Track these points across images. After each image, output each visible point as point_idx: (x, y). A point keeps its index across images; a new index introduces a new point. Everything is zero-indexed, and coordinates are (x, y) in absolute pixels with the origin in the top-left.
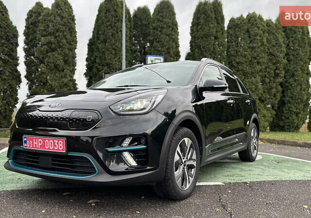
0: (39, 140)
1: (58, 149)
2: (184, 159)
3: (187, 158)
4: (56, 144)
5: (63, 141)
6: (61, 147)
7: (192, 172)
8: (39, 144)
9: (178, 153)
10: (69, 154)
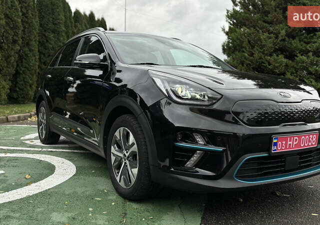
1: (312, 145)
4: (311, 140)
6: (314, 141)
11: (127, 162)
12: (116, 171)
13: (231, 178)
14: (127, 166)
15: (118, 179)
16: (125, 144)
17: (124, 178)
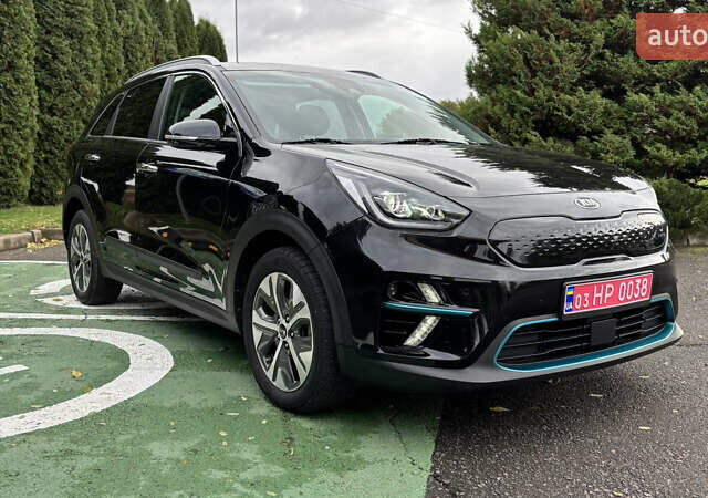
0: (608, 286)
1: (640, 296)
4: (637, 288)
5: (649, 277)
6: (644, 291)
11: (289, 340)
12: (265, 360)
13: (489, 364)
14: (288, 348)
15: (269, 374)
16: (282, 307)
17: (283, 372)
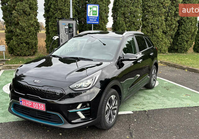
0: (29, 102)
1: (41, 109)
2: (110, 107)
3: (112, 106)
4: (40, 106)
5: (43, 105)
6: (42, 108)
7: (115, 112)
8: (30, 104)
9: (108, 106)
10: (47, 112)
